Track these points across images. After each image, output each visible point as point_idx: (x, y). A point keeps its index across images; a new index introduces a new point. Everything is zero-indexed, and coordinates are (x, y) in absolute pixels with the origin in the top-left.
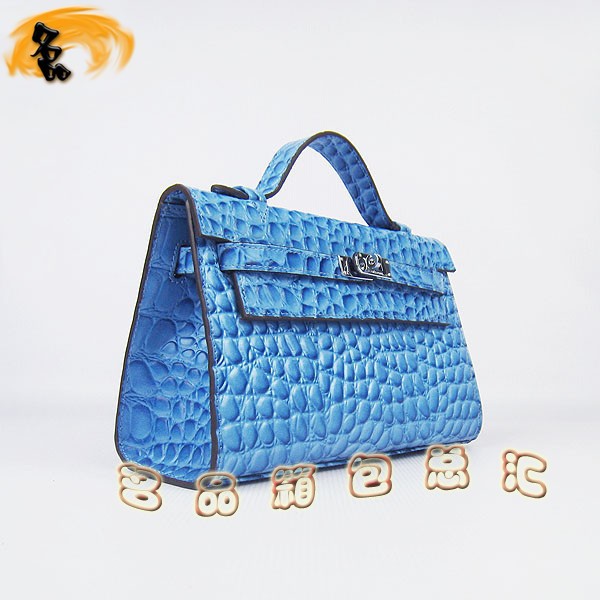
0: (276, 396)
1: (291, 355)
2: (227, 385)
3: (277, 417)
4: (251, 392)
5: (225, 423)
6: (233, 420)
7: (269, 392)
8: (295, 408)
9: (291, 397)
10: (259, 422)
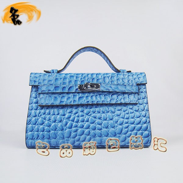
0: (46, 126)
1: (55, 115)
2: (31, 122)
3: (46, 132)
4: (38, 124)
5: (29, 132)
6: (31, 131)
7: (44, 125)
8: (52, 129)
9: (51, 126)
10: (40, 133)
